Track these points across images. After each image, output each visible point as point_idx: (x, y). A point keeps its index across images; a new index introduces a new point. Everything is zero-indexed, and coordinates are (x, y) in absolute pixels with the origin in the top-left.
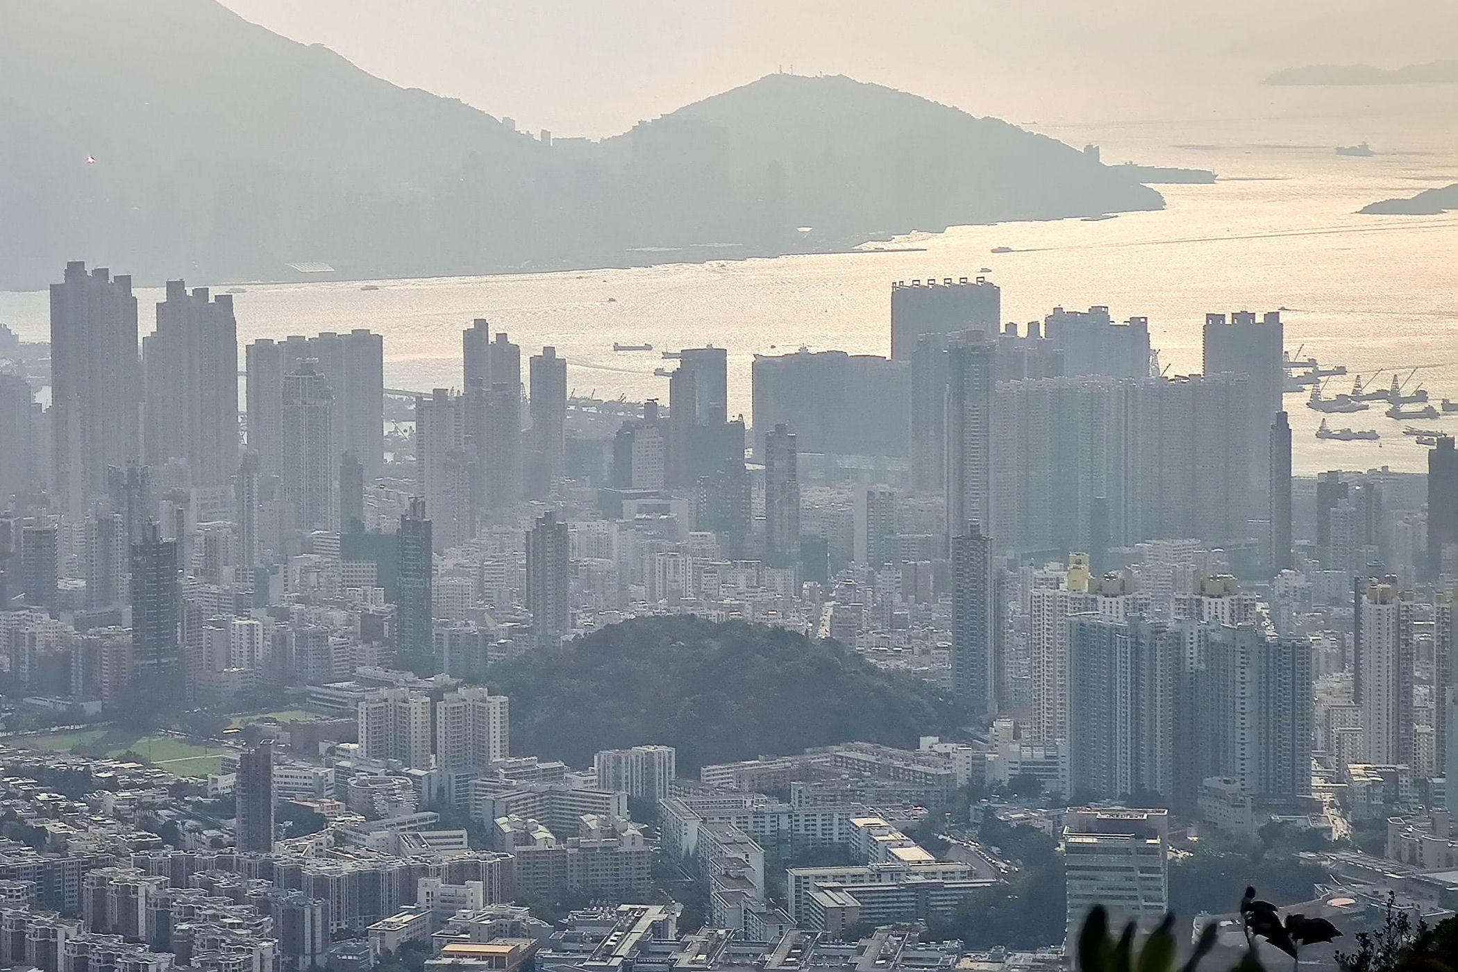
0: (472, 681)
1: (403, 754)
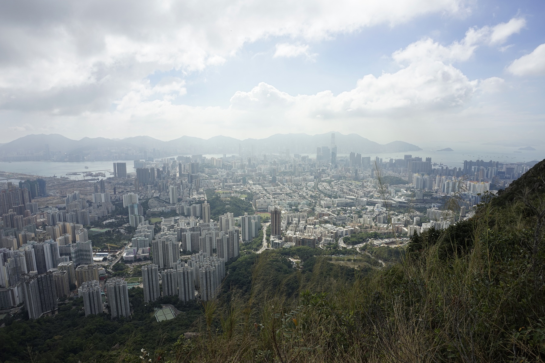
0: (376, 179)
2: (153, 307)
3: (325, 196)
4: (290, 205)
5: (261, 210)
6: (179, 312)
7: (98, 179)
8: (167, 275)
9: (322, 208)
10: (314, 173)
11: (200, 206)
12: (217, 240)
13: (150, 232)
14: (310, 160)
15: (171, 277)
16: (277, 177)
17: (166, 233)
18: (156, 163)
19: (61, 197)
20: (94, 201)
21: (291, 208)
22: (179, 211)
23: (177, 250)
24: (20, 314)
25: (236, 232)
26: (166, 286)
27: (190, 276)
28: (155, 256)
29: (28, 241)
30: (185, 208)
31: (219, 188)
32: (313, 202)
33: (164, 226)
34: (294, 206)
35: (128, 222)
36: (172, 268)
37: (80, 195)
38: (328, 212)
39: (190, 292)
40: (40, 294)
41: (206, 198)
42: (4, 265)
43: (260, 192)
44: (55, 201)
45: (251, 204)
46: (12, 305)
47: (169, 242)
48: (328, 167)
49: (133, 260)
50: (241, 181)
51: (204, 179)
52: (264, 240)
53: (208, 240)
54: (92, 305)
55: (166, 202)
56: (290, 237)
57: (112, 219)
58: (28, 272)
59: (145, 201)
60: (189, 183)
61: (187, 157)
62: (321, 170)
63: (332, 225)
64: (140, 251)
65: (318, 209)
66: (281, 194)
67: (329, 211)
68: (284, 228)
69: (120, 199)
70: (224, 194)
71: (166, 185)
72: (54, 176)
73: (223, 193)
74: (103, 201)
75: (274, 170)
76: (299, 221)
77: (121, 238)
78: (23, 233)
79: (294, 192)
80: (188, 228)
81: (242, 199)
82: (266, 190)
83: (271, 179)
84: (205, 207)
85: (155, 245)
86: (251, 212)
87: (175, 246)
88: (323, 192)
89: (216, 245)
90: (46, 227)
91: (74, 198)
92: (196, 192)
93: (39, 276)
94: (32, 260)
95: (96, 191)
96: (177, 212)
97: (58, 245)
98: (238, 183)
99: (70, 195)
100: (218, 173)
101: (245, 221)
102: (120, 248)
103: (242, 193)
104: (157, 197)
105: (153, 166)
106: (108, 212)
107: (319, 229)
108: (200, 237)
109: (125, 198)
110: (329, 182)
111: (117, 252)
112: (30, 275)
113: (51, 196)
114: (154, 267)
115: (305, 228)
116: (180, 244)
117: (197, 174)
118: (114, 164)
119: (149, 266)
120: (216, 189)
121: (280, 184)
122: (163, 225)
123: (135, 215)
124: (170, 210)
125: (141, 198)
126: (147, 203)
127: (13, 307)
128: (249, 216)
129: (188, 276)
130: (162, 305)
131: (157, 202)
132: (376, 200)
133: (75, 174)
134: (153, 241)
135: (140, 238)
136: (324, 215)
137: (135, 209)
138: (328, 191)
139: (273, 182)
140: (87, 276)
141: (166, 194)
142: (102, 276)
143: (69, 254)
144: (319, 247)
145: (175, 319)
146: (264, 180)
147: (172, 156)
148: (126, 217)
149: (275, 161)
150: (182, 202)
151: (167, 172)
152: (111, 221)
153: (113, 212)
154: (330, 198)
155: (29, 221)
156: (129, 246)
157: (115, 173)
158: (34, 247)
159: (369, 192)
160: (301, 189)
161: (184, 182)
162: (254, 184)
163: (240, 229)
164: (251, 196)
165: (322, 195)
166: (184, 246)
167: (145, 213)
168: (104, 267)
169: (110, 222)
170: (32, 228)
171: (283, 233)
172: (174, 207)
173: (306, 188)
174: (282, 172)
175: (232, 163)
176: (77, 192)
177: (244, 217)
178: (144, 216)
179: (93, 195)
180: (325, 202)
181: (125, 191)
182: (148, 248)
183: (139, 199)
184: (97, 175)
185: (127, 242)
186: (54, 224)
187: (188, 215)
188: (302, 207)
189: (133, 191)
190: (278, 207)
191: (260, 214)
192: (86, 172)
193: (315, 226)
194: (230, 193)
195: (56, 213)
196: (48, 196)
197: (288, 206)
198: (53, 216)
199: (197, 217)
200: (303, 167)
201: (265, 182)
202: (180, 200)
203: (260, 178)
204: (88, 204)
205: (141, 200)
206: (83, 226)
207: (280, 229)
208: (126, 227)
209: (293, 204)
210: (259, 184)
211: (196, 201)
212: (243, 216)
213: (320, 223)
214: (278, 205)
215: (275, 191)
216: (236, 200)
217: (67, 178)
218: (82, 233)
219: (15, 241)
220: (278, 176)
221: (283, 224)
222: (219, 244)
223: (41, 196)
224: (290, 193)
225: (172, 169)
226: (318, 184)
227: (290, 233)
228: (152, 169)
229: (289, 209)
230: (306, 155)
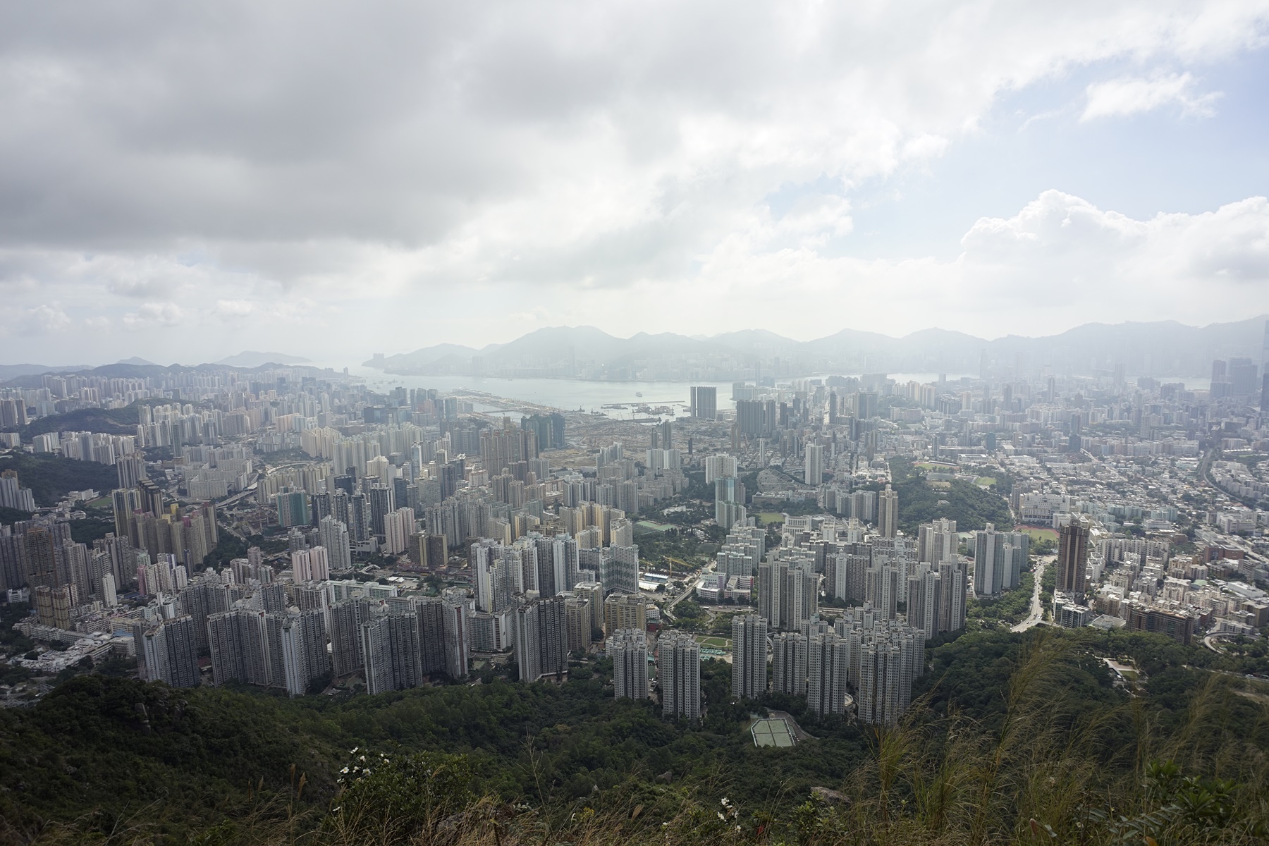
2: (749, 710)
3: (1231, 499)
4: (1119, 517)
5: (1032, 519)
6: (804, 735)
7: (660, 420)
8: (786, 644)
9: (1222, 532)
10: (1198, 434)
11: (873, 495)
12: (911, 581)
13: (757, 545)
14: (1190, 395)
15: (793, 652)
16: (1084, 438)
17: (791, 549)
18: (779, 391)
19: (589, 451)
20: (648, 465)
21: (1122, 523)
22: (824, 503)
23: (813, 591)
24: (505, 667)
25: (959, 568)
26: (782, 669)
27: (836, 656)
28: (764, 599)
29: (528, 532)
30: (838, 498)
31: (924, 455)
32: (1190, 514)
33: (787, 534)
34: (1129, 520)
35: (713, 516)
36: (799, 632)
37: (624, 450)
38: (1241, 548)
39: (835, 695)
40: (540, 636)
41: (890, 479)
42: (488, 570)
43: (1031, 474)
44: (578, 459)
45: (1006, 503)
46: (495, 648)
47: (796, 572)
48: (1249, 417)
49: (717, 598)
50: (983, 442)
51: (887, 433)
52: (1036, 599)
53: (886, 579)
54: (629, 679)
55: (797, 480)
56: (1111, 602)
57: (682, 505)
58: (525, 592)
59: (750, 474)
60: (851, 439)
61: (849, 380)
62: (1223, 425)
63: (1253, 588)
64: (732, 583)
65: (1206, 537)
66: (1093, 484)
67: (1244, 544)
68: (1096, 575)
69: (699, 465)
70: (935, 472)
71: (798, 441)
72: (581, 410)
73: (934, 469)
74: (666, 466)
75: (1077, 419)
76: (1143, 562)
77: (695, 548)
78: (521, 514)
79: (1133, 481)
80: (843, 544)
81: (983, 487)
82: (1049, 470)
83: (1065, 441)
84: (885, 499)
85: (764, 574)
86: (1005, 524)
87: (808, 583)
88: (1225, 490)
89: (906, 593)
90: (560, 508)
91: (612, 456)
92: (866, 463)
93: (542, 602)
94: (532, 569)
95: (654, 444)
96: (819, 505)
97: (578, 547)
98: (973, 448)
99: (606, 449)
100: (923, 419)
101: (985, 543)
102: (693, 570)
103: (982, 473)
104: (777, 467)
105: (773, 396)
106: (675, 490)
107: (1206, 594)
108: (868, 570)
109: (710, 462)
110: (1251, 462)
111: (685, 577)
112: (528, 596)
113: (573, 447)
114: (760, 621)
115: (1160, 584)
116: (821, 579)
117: (872, 420)
118: (693, 389)
119: (749, 619)
120: (915, 459)
121: (1091, 456)
122: (787, 531)
123: (728, 502)
124: (803, 499)
125: (744, 466)
126: (756, 478)
127: (496, 652)
128: (998, 533)
129: (832, 656)
130: (768, 710)
131: (775, 478)
133: (617, 407)
134: (762, 565)
135: (735, 553)
136: (1225, 554)
137: (729, 489)
138: (1244, 488)
139: (1072, 449)
140: (625, 616)
141: (797, 462)
142: (652, 622)
143: (595, 567)
144: (1203, 644)
145: (795, 749)
146: (1045, 443)
147: (815, 375)
148: (709, 504)
149: (1079, 397)
150: (831, 483)
151: (802, 411)
152: (678, 509)
153: (684, 491)
154: (1250, 507)
155: (533, 494)
156: (710, 567)
157: (692, 409)
158: (537, 544)
160: (1154, 474)
161: (839, 436)
162: (1017, 453)
163: (972, 563)
164: (1006, 483)
165: (1223, 497)
166: (830, 584)
167: (748, 500)
168: (657, 604)
169: (676, 512)
170: (537, 506)
171: (1091, 589)
172: (814, 492)
173: (1170, 472)
174: (1099, 425)
175: (961, 396)
176: (619, 444)
177: (985, 535)
178: (747, 507)
179: (648, 451)
180: (1231, 518)
181: (711, 448)
182: (749, 577)
183: (739, 469)
184: (657, 412)
185: (707, 559)
186: (574, 505)
187: (845, 515)
188: (1153, 523)
189: (728, 450)
190: (1083, 518)
191: (1026, 531)
192: (637, 405)
193: (1193, 580)
194: (952, 471)
195: (579, 482)
196: (567, 448)
197: (1113, 517)
198: (573, 489)
199: (866, 522)
200: (1164, 414)
201: (1049, 450)
202: (827, 478)
203: (1033, 438)
204: (636, 470)
205: (743, 470)
206: (626, 513)
207: (1084, 576)
208: (707, 526)
209: (1128, 513)
210: (1031, 454)
211: (865, 483)
212: (981, 532)
213: (1212, 575)
214: (1082, 512)
215: (1075, 476)
216: (966, 490)
217: (603, 414)
218: (623, 528)
219: (508, 527)
220: (1085, 434)
221: (1094, 564)
222: (914, 592)
223: (555, 446)
224: (1120, 484)
225: (815, 405)
226: (1210, 465)
227: (1111, 592)
228: (771, 404)
229: (1114, 525)
230: (1175, 381)
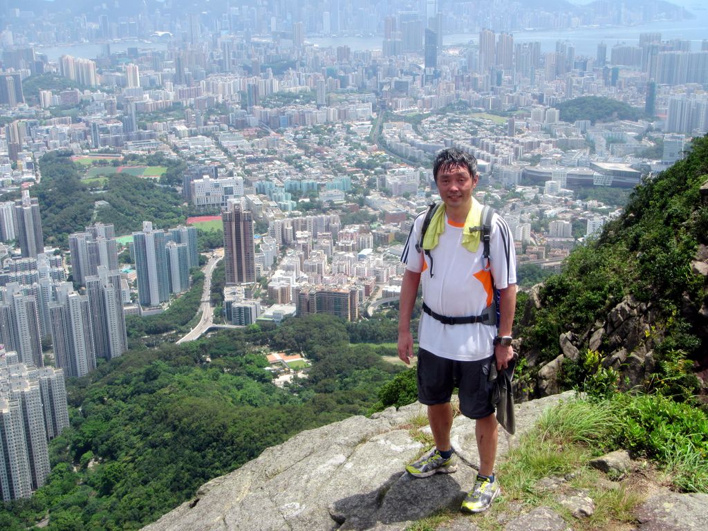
0: (552, 107)
1: (539, 120)
3: (399, 160)
4: (295, 193)
10: (371, 95)
21: (298, 200)
32: (362, 181)
34: (306, 195)
43: (207, 156)
52: (206, 301)
56: (283, 288)
62: (393, 84)
70: (94, 166)
73: (94, 163)
79: (311, 152)
82: (226, 151)
88: (394, 151)
101: (145, 246)
103: (151, 161)
110: (416, 121)
120: (71, 154)
132: (550, 169)
159: (531, 146)
164: (178, 170)
171: (263, 278)
177: (143, 236)
180: (398, 180)
194: (116, 163)
197: (289, 194)
212: (139, 233)
214: (258, 194)
215: (252, 153)
224: (298, 157)
226: (381, 128)
227: (282, 277)
